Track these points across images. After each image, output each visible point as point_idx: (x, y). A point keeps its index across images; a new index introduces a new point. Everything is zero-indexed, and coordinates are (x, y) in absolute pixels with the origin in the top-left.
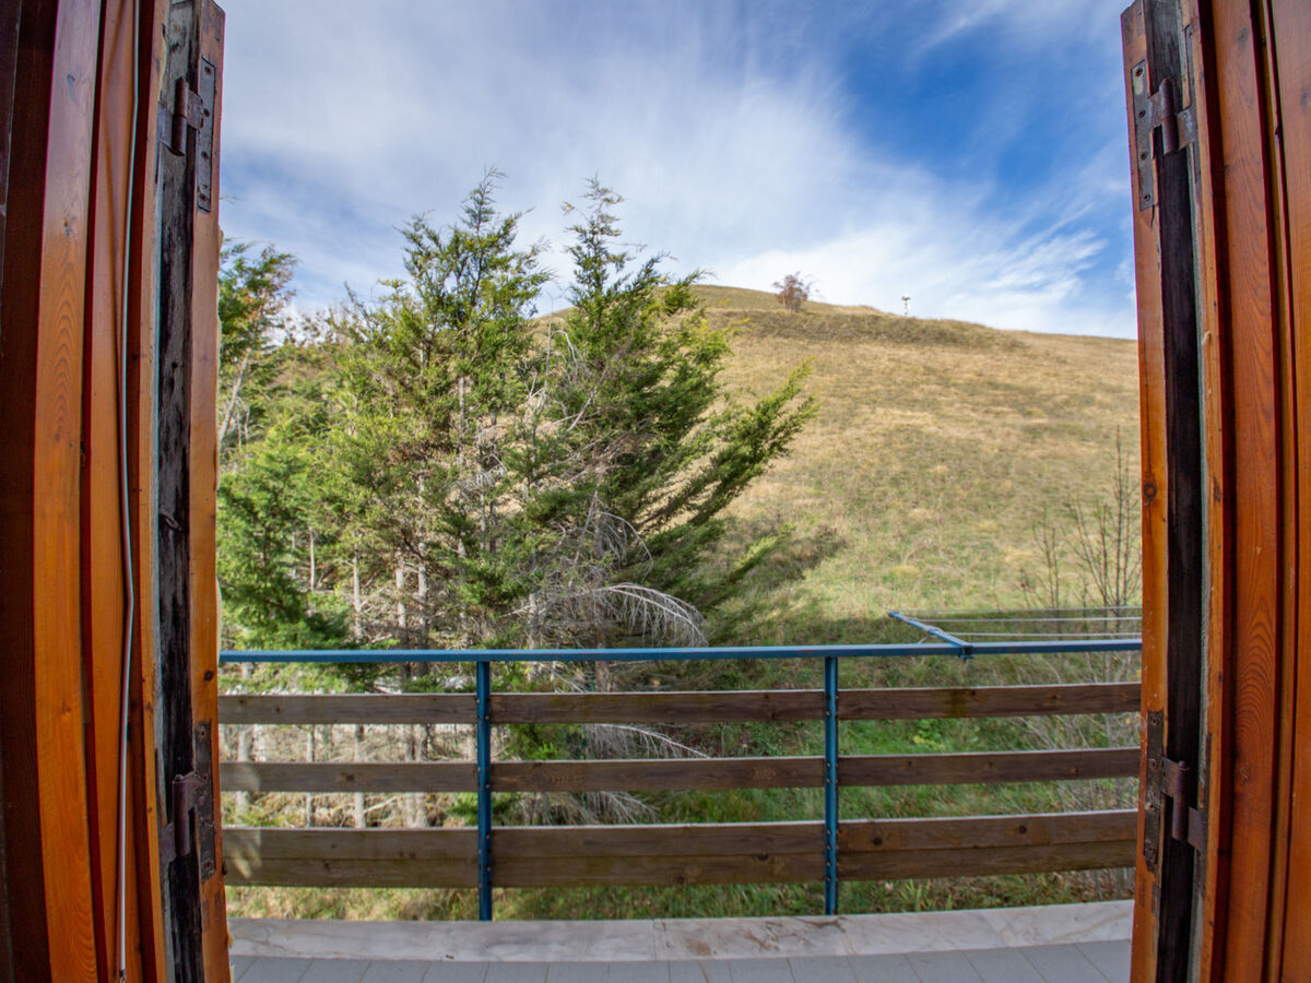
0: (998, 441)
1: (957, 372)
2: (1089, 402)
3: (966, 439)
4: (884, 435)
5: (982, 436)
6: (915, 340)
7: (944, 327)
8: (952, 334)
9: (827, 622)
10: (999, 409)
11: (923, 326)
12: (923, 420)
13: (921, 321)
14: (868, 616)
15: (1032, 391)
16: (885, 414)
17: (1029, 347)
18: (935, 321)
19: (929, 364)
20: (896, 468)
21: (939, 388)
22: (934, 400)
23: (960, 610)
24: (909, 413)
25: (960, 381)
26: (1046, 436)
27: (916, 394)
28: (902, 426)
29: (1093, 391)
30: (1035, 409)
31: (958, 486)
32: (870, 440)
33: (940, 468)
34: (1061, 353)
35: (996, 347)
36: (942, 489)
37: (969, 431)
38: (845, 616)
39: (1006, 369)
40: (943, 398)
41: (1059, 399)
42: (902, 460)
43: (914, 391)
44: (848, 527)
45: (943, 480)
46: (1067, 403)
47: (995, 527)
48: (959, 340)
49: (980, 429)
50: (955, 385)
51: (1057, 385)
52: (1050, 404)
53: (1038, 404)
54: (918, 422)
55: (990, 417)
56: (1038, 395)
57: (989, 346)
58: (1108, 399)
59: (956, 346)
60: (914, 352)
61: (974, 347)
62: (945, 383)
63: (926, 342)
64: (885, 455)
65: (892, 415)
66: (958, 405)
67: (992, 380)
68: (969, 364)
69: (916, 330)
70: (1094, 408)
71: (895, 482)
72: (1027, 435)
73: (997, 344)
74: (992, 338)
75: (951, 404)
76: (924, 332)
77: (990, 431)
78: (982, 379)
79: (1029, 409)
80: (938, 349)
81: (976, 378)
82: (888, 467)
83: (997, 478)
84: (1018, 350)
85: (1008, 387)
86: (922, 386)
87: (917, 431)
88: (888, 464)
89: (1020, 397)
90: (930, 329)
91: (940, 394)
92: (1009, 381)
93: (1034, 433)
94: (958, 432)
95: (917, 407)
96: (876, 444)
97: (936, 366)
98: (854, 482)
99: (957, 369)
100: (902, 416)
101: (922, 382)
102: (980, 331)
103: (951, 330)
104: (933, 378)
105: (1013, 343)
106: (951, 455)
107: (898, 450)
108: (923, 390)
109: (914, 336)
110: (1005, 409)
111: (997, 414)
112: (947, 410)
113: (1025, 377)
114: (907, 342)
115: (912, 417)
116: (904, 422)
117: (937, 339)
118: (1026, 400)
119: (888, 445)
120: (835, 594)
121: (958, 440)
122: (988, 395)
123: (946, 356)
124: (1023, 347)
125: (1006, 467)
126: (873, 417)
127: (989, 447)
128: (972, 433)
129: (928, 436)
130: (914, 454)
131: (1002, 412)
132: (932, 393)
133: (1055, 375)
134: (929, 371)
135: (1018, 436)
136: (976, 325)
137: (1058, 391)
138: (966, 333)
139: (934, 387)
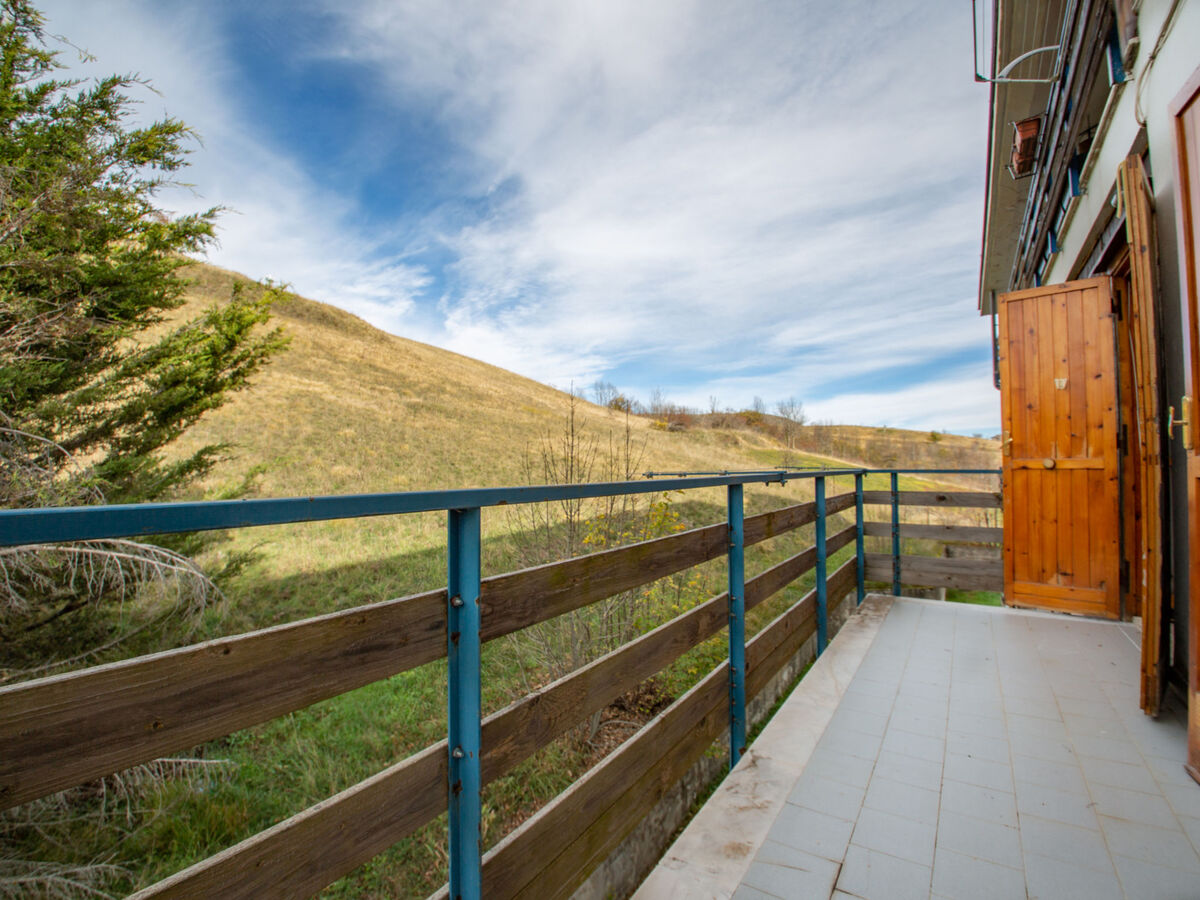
0: (390, 412)
1: (342, 352)
2: (443, 391)
3: (363, 409)
4: (287, 398)
5: (375, 408)
6: (300, 316)
7: (327, 310)
8: (334, 318)
9: (276, 582)
10: (382, 387)
11: (307, 304)
12: (319, 387)
13: (305, 300)
14: (317, 569)
15: (403, 377)
16: (283, 378)
17: (394, 343)
18: (318, 303)
19: (317, 340)
20: (308, 429)
21: (329, 363)
22: (327, 372)
23: (401, 551)
24: (307, 381)
25: (347, 360)
26: (423, 410)
27: (308, 364)
28: (303, 391)
29: (443, 383)
30: (408, 391)
31: (368, 448)
32: (274, 402)
33: (350, 432)
34: (416, 352)
35: (369, 338)
36: (356, 450)
37: (364, 403)
38: (292, 572)
39: (381, 357)
40: (334, 372)
41: (424, 385)
42: (311, 422)
43: (308, 363)
44: (273, 484)
45: (353, 442)
46: (429, 389)
47: (407, 481)
48: (340, 325)
49: (373, 402)
50: (342, 362)
51: (419, 374)
52: (417, 388)
53: (409, 387)
54: (317, 389)
55: (376, 393)
56: (407, 380)
57: (364, 335)
58: (455, 390)
59: (337, 329)
60: (300, 326)
61: (352, 334)
62: (335, 360)
63: (309, 321)
64: (294, 417)
65: (290, 380)
66: (348, 380)
67: (372, 363)
68: (354, 348)
69: (300, 307)
70: (447, 396)
71: (309, 441)
72: (410, 410)
73: (370, 335)
74: (365, 329)
75: (343, 378)
76: (308, 310)
77: (382, 404)
78: (365, 361)
79: (403, 390)
80: (322, 328)
81: (359, 360)
82: (298, 428)
83: (396, 442)
84: (386, 343)
85: (385, 371)
86: (314, 359)
87: (318, 397)
88: (297, 425)
89: (395, 380)
90: (313, 309)
91: (331, 368)
92: (384, 366)
93: (414, 408)
94: (357, 403)
95: (312, 376)
96: (280, 406)
97: (323, 342)
98: (268, 440)
99: (342, 349)
100: (300, 383)
101: (313, 355)
102: (357, 321)
103: (333, 315)
104: (322, 353)
105: (382, 338)
106: (356, 421)
107: (306, 412)
108: (314, 362)
109: (298, 312)
110: (387, 388)
111: (381, 392)
112: (339, 382)
113: (396, 365)
114: (291, 316)
115: (309, 385)
116: (301, 388)
117: (320, 319)
118: (401, 384)
119: (292, 407)
120: (276, 552)
121: (357, 410)
122: (370, 375)
123: (331, 337)
124: (389, 342)
125: (403, 433)
126: (270, 379)
127: (385, 416)
128: (367, 404)
129: (330, 403)
130: (320, 418)
131: (385, 390)
132: (323, 366)
133: (417, 367)
134: (317, 346)
135: (404, 410)
136: (352, 315)
137: (421, 380)
138: (345, 320)
139: (324, 361)
